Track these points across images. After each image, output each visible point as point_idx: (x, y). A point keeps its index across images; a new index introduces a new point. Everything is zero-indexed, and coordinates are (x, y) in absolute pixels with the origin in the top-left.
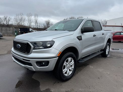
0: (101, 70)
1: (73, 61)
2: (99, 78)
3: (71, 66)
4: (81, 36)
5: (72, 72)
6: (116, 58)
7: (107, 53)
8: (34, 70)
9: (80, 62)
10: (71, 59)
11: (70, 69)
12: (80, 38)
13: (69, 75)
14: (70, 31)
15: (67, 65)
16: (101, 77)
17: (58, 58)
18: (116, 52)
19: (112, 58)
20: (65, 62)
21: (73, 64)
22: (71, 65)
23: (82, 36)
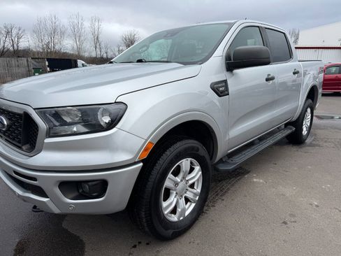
0: (289, 191)
1: (197, 168)
2: (285, 223)
3: (192, 186)
4: (225, 81)
5: (193, 205)
6: (333, 145)
7: (305, 132)
8: (56, 210)
9: (222, 167)
10: (191, 163)
11: (189, 195)
12: (221, 89)
13: (185, 218)
14: (186, 64)
15: (176, 184)
16: (293, 220)
17: (141, 164)
18: (331, 128)
19: (319, 146)
20: (170, 175)
21: (198, 180)
22: (191, 182)
23: (229, 82)
